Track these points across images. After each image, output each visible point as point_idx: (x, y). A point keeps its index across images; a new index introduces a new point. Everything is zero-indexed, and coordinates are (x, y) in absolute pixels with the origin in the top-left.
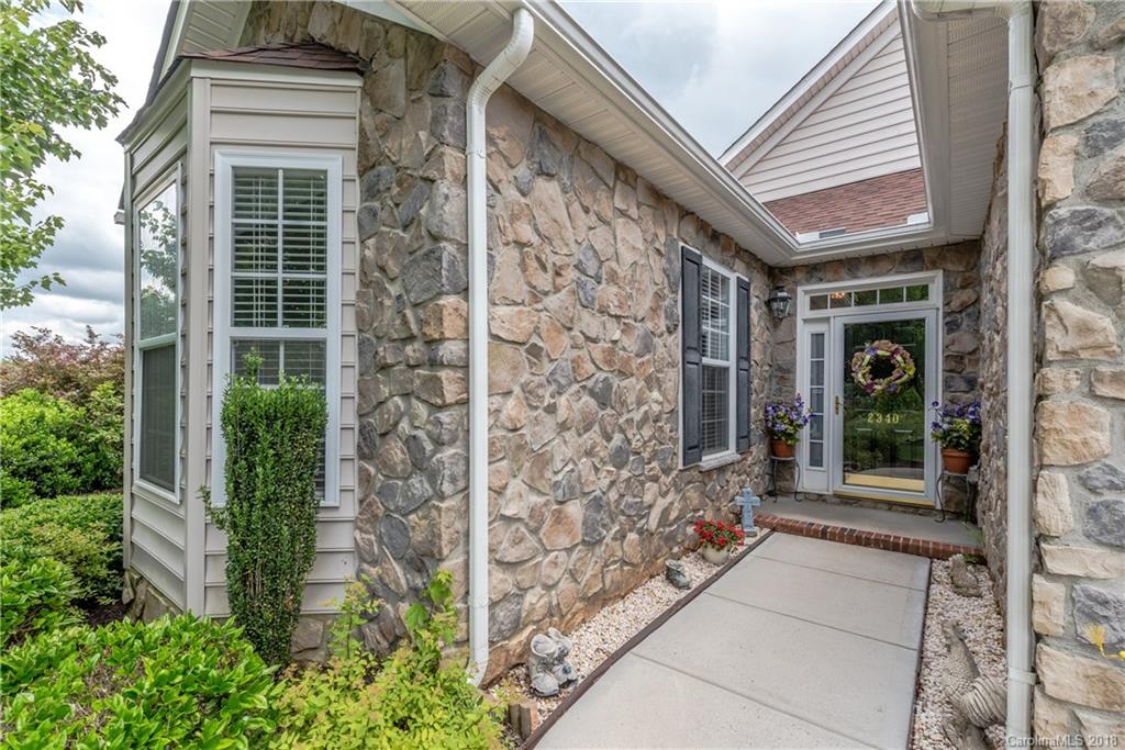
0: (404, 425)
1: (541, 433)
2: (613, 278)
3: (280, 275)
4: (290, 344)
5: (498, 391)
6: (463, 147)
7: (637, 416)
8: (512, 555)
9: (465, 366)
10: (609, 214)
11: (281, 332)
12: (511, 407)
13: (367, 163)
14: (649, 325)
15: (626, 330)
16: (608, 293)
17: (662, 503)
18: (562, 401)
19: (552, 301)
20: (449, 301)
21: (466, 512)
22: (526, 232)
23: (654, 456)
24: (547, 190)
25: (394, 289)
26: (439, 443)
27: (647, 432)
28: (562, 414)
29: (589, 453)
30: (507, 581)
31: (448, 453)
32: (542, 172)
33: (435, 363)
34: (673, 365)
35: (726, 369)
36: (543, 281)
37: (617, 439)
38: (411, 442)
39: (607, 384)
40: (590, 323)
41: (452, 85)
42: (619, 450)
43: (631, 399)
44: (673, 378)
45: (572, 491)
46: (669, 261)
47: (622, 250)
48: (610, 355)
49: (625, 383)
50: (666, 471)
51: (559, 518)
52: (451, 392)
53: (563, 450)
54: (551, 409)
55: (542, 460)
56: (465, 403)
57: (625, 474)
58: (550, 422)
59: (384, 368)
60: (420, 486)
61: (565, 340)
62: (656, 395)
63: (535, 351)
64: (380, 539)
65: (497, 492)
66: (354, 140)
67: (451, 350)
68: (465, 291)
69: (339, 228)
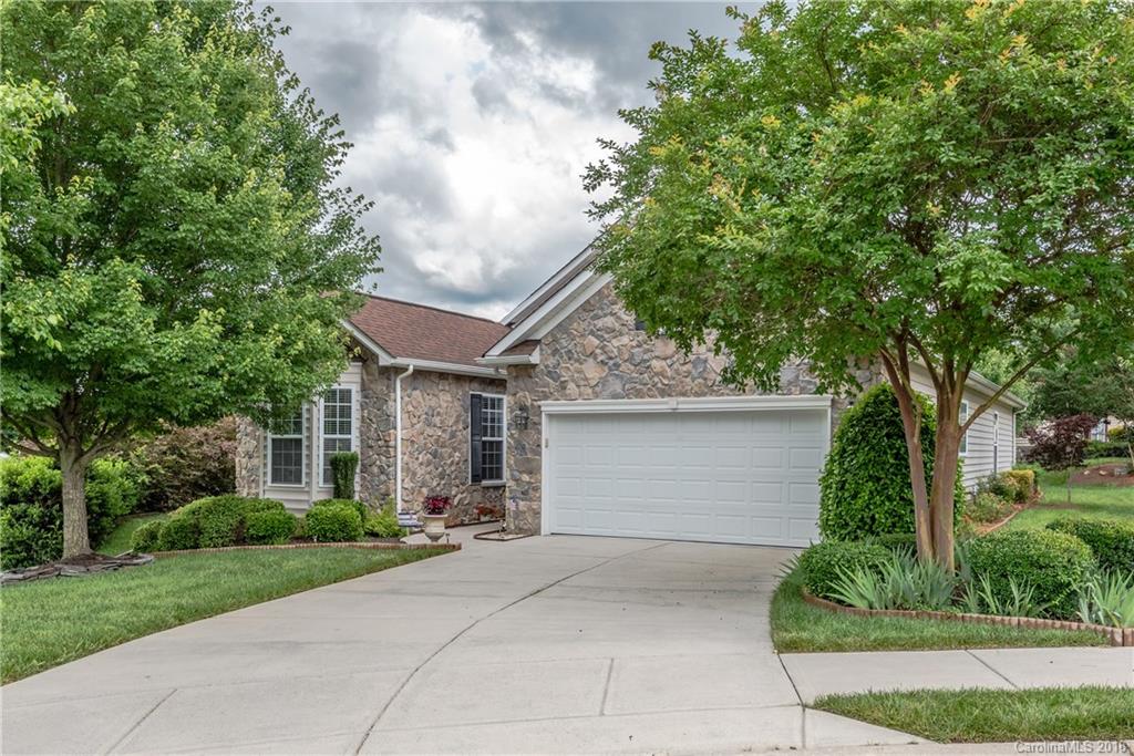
0: (378, 462)
1: (414, 466)
2: (439, 414)
3: (338, 419)
4: (340, 440)
5: (404, 454)
6: (395, 391)
7: (449, 462)
8: (406, 499)
9: (395, 447)
10: (436, 393)
11: (338, 436)
12: (406, 457)
13: (364, 388)
14: (454, 428)
15: (444, 431)
16: (437, 420)
17: (459, 496)
18: (420, 456)
19: (418, 426)
20: (392, 431)
21: (395, 485)
22: (411, 408)
23: (456, 478)
24: (417, 392)
25: (375, 426)
26: (389, 466)
27: (453, 468)
28: (420, 460)
29: (429, 473)
30: (405, 505)
31: (391, 469)
32: (415, 389)
33: (388, 447)
34: (466, 442)
35: (501, 442)
36: (415, 421)
37: (440, 469)
38: (380, 467)
39: (436, 451)
40: (429, 431)
41: (393, 377)
42: (441, 473)
43: (446, 455)
44: (467, 448)
45: (424, 484)
46: (464, 401)
47: (442, 403)
48: (437, 441)
49: (444, 450)
50: (463, 484)
51: (420, 492)
52: (392, 454)
53: (420, 471)
54: (417, 459)
55: (414, 474)
56: (395, 456)
57: (443, 482)
58: (417, 463)
59: (371, 447)
60: (383, 477)
61: (422, 437)
62: (457, 454)
63: (412, 442)
64: (370, 494)
65: (403, 481)
66: (359, 380)
67: (392, 443)
68: (395, 428)
69: (355, 405)
